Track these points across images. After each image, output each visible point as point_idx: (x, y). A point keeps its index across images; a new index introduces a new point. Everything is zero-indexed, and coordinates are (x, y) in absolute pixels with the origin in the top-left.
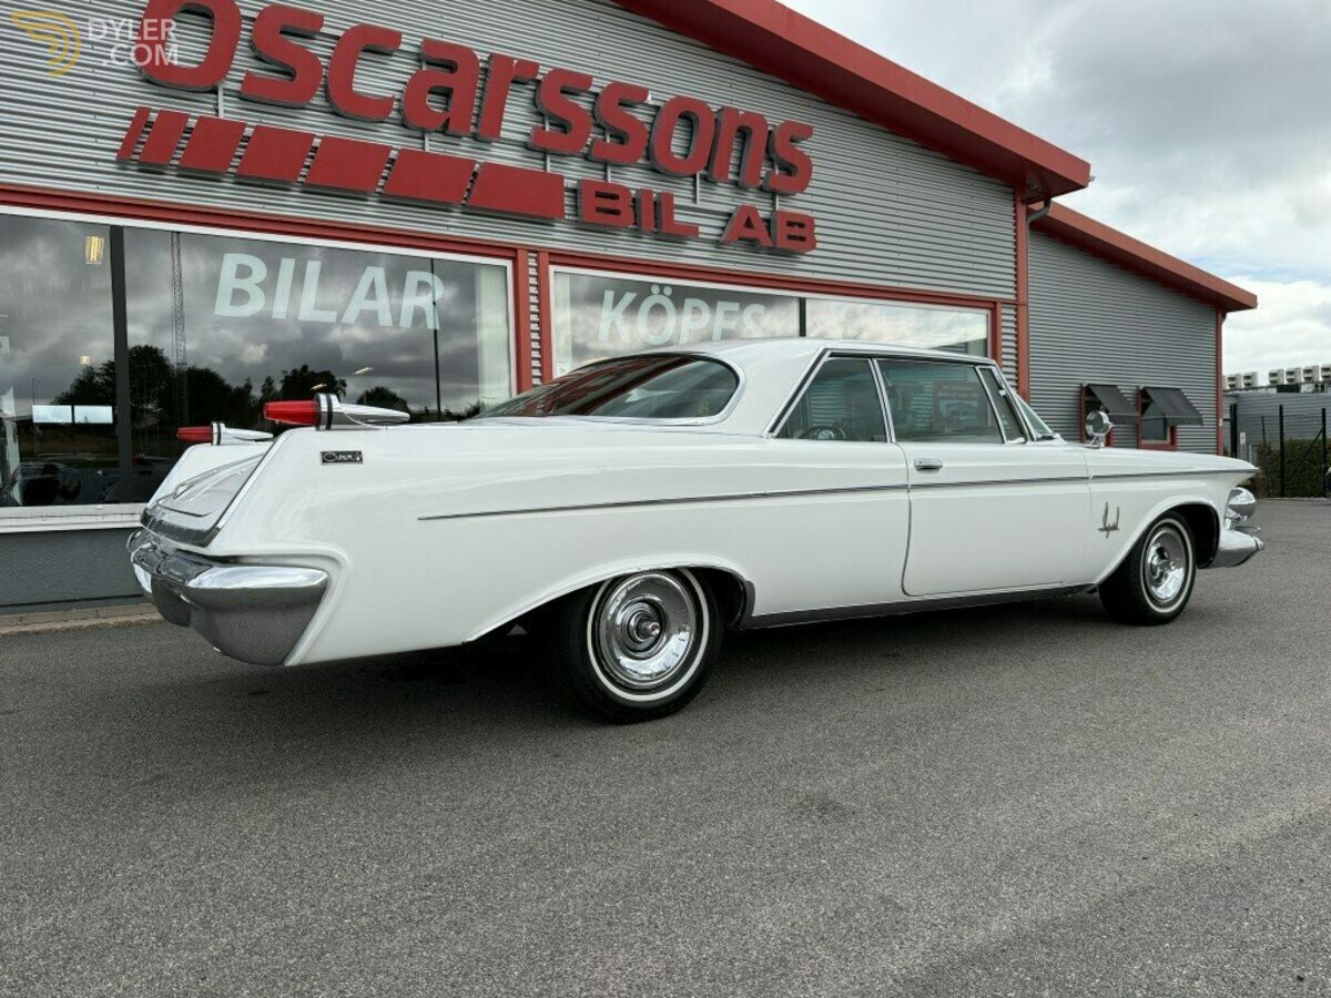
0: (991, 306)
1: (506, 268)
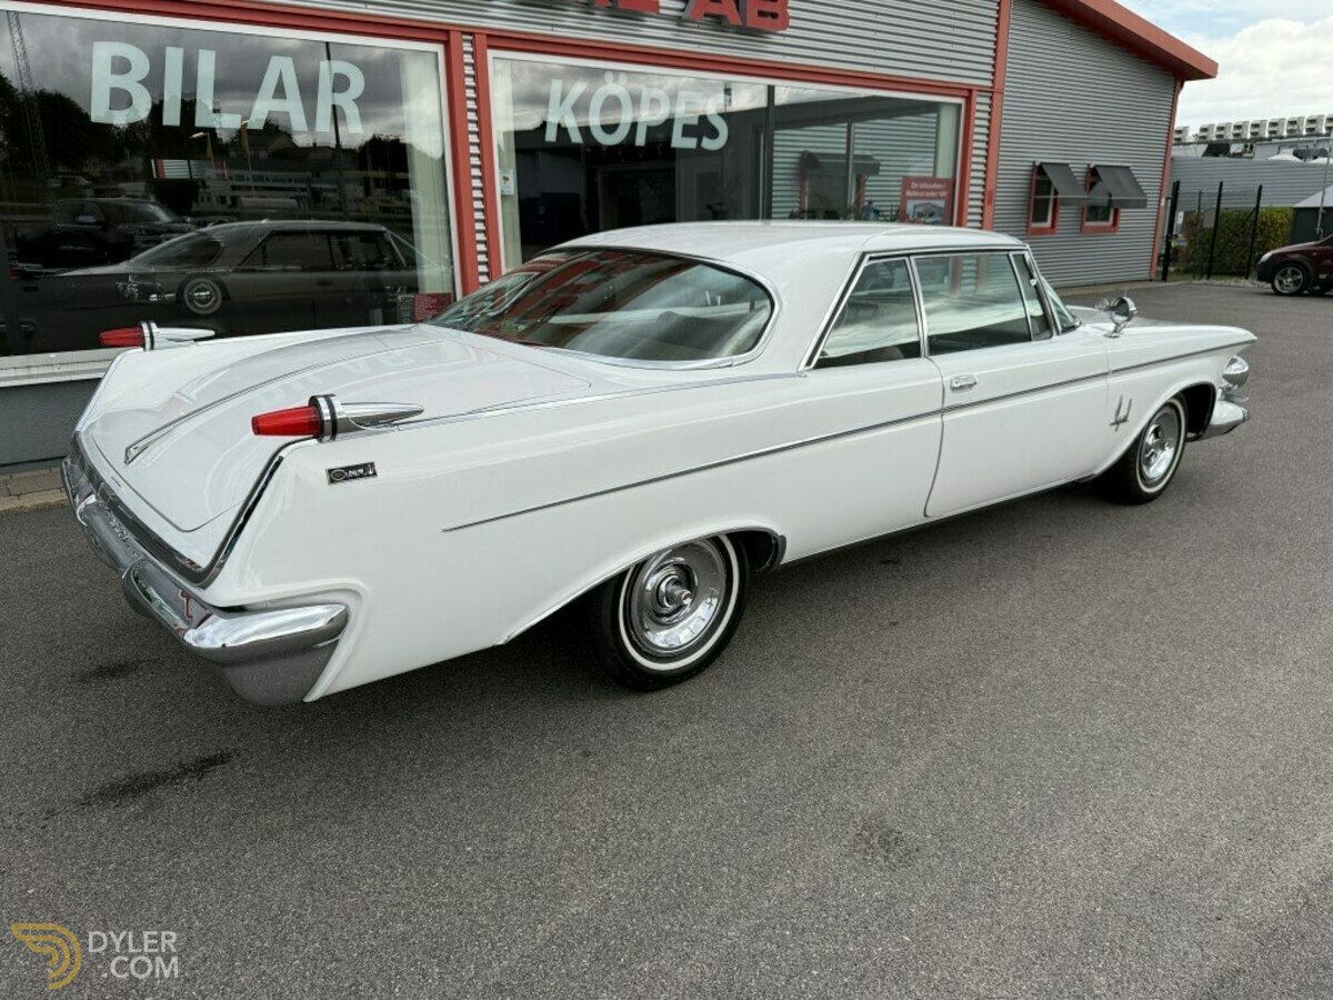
0: (968, 94)
1: (436, 53)
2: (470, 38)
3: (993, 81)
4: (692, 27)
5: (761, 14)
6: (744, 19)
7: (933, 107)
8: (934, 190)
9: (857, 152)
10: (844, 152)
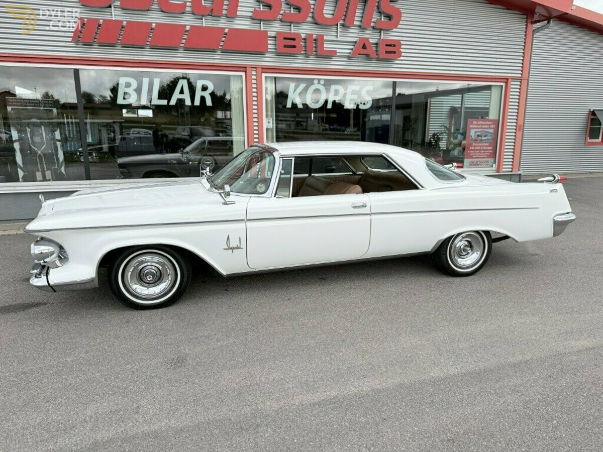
0: (506, 81)
1: (241, 76)
2: (255, 69)
3: (522, 74)
4: (355, 60)
5: (387, 52)
6: (379, 55)
8: (487, 125)
9: (466, 106)
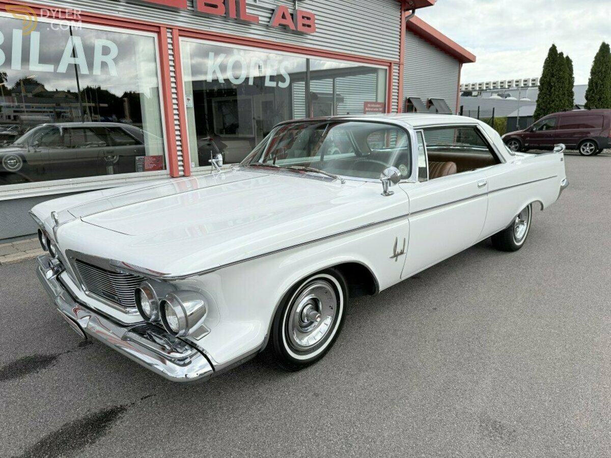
0: (390, 65)
1: (154, 38)
2: (170, 31)
3: (399, 59)
4: (272, 30)
5: (304, 25)
6: (296, 27)
7: (375, 71)
8: (377, 108)
9: (338, 93)
10: (332, 92)
